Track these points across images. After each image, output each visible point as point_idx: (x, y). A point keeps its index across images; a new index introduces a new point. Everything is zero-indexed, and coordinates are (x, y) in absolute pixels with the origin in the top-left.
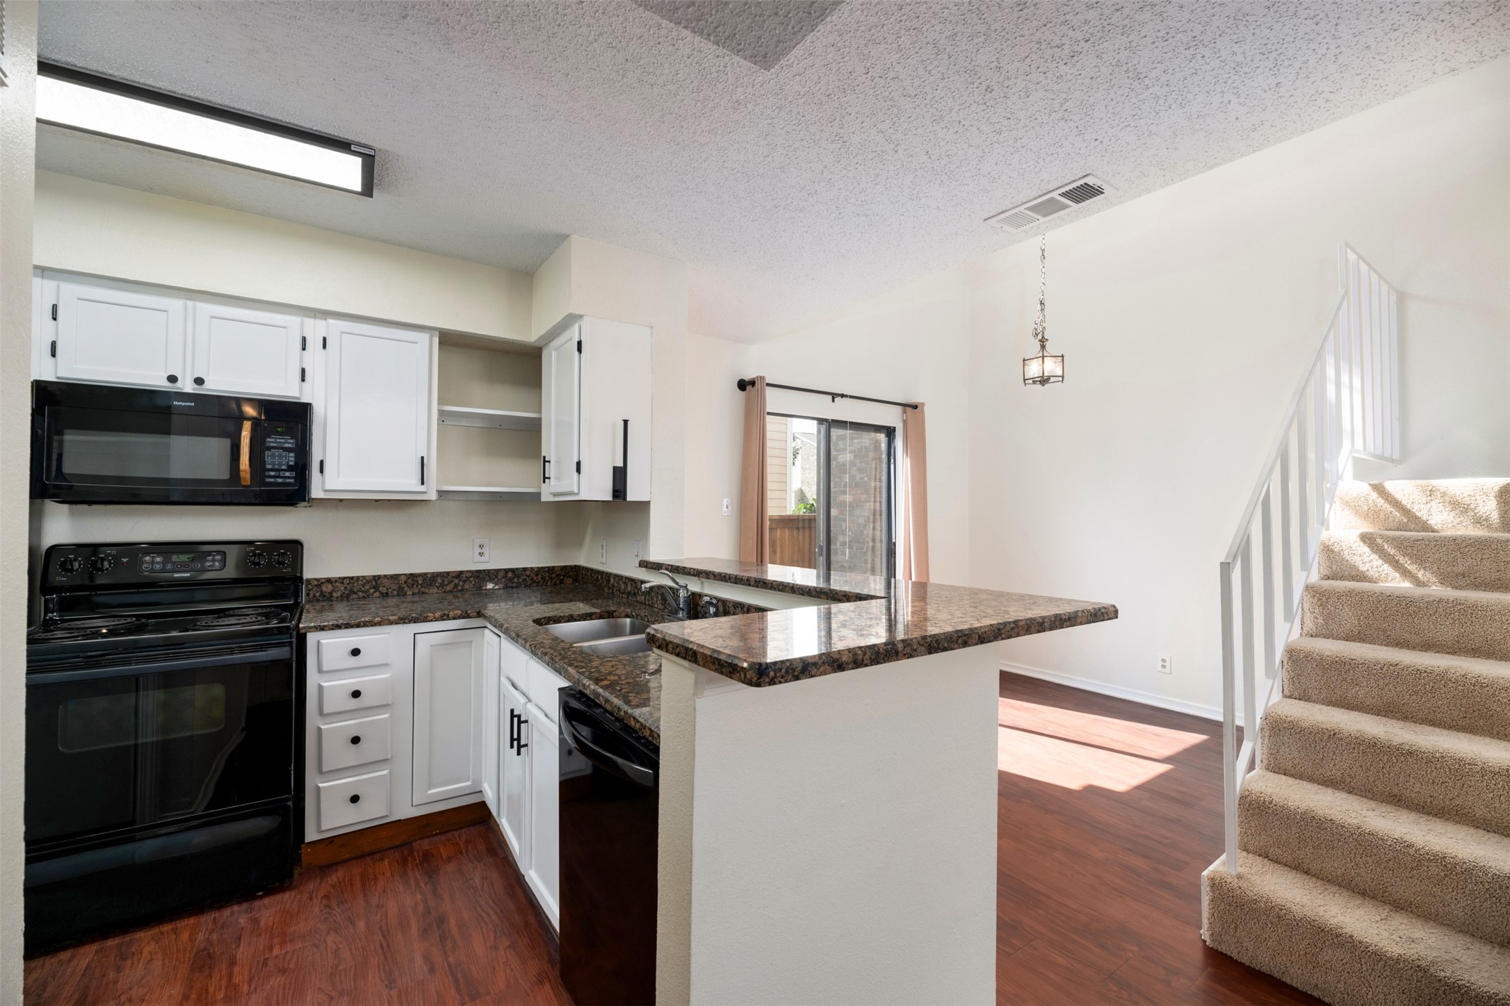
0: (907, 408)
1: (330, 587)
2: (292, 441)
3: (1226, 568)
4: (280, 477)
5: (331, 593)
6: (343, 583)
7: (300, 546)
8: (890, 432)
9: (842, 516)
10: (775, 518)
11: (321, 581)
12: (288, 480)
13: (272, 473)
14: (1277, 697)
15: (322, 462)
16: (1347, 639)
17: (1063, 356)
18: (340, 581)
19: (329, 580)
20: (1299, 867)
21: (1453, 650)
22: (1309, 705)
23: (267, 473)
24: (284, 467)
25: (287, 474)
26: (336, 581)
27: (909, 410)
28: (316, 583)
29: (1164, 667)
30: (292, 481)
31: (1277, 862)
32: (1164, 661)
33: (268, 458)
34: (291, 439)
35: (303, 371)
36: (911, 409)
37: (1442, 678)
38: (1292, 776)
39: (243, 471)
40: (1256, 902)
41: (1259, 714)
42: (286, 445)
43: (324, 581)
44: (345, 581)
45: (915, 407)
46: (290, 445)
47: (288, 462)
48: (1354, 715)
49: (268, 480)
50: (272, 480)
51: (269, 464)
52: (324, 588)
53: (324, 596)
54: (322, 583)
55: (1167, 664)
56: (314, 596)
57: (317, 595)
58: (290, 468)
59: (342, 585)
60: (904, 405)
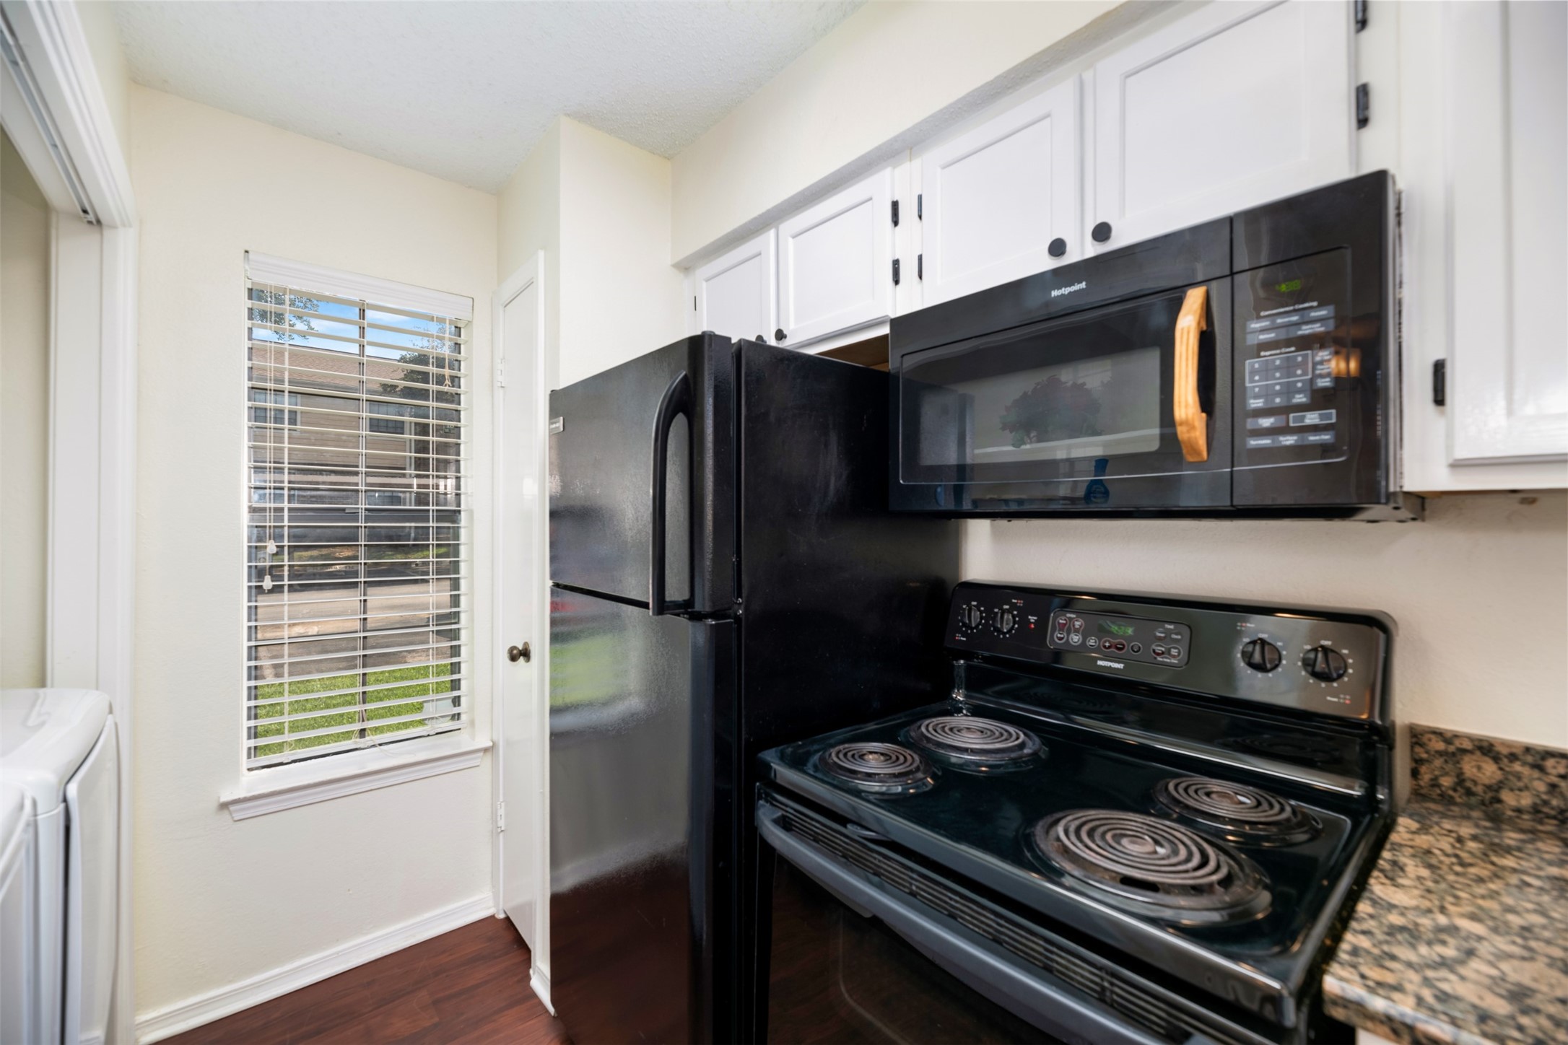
1: (1489, 771)
2: (1322, 313)
4: (1286, 430)
5: (1495, 788)
6: (1541, 768)
7: (1382, 636)
11: (1457, 743)
12: (1313, 438)
13: (1266, 422)
15: (1439, 370)
18: (1529, 759)
19: (1486, 748)
23: (1250, 424)
24: (1300, 399)
25: (1312, 418)
26: (1513, 757)
28: (1441, 746)
30: (1326, 437)
33: (1252, 381)
34: (1320, 306)
35: (1363, 94)
39: (1181, 424)
42: (1306, 330)
43: (1467, 745)
44: (1550, 763)
46: (1318, 328)
47: (1312, 381)
49: (1254, 443)
50: (1265, 442)
51: (1256, 397)
52: (1469, 767)
53: (1469, 793)
54: (1464, 751)
56: (1435, 783)
57: (1446, 782)
58: (1320, 399)
59: (1536, 774)
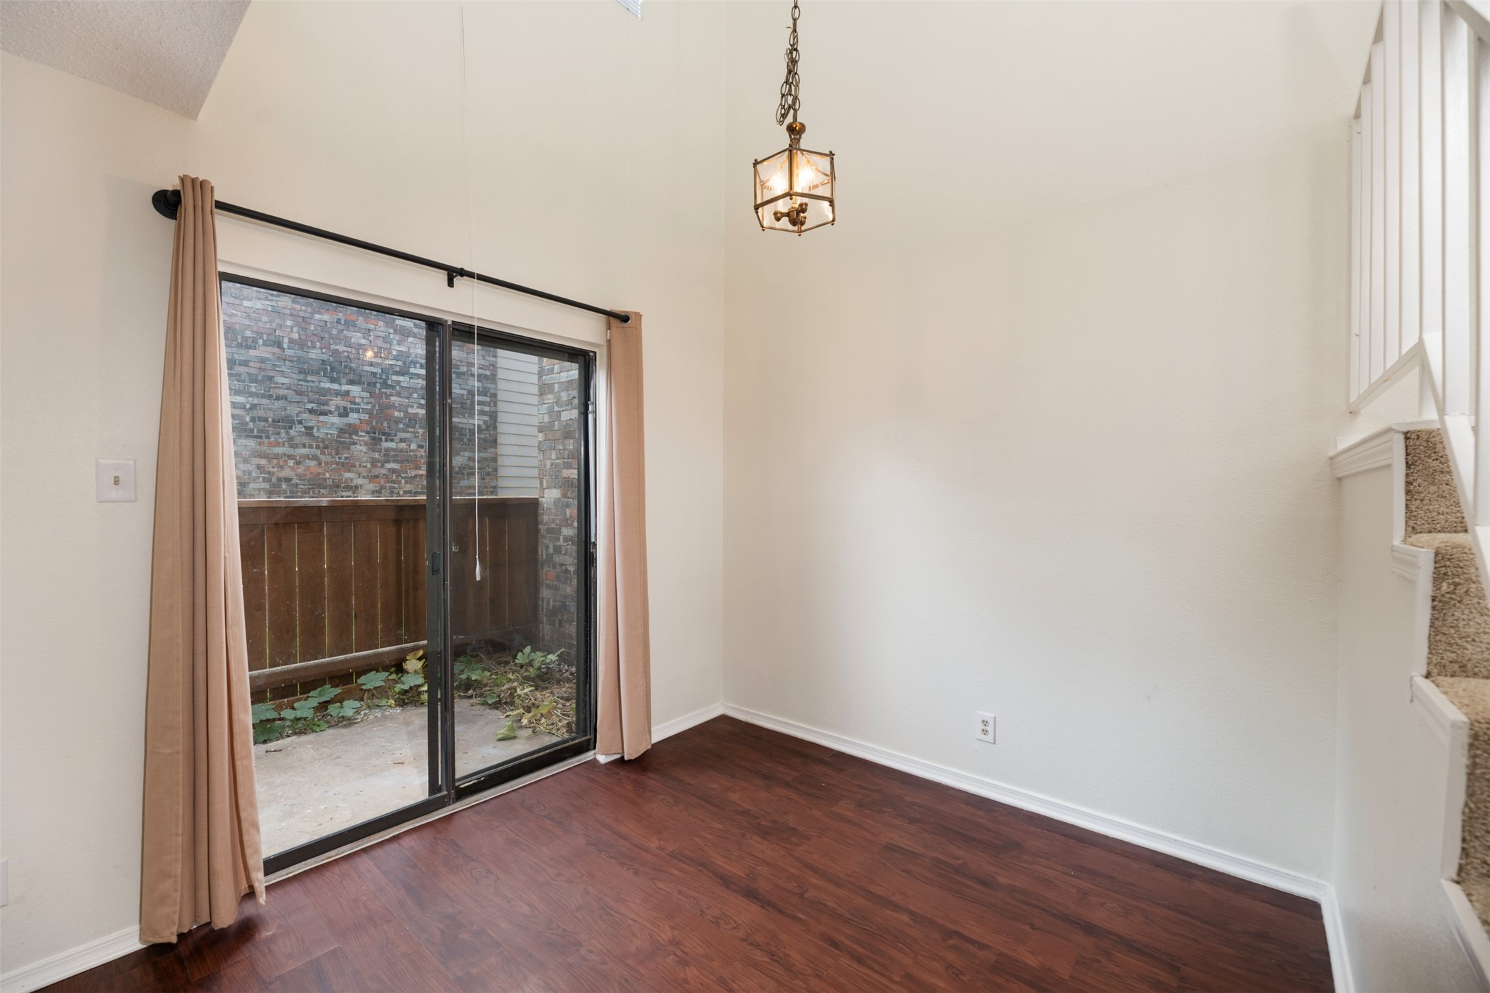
0: (611, 318)
8: (583, 358)
9: (565, 500)
10: (460, 503)
17: (831, 154)
27: (614, 322)
29: (985, 732)
32: (985, 723)
36: (618, 321)
45: (624, 318)
55: (990, 728)
60: (609, 314)
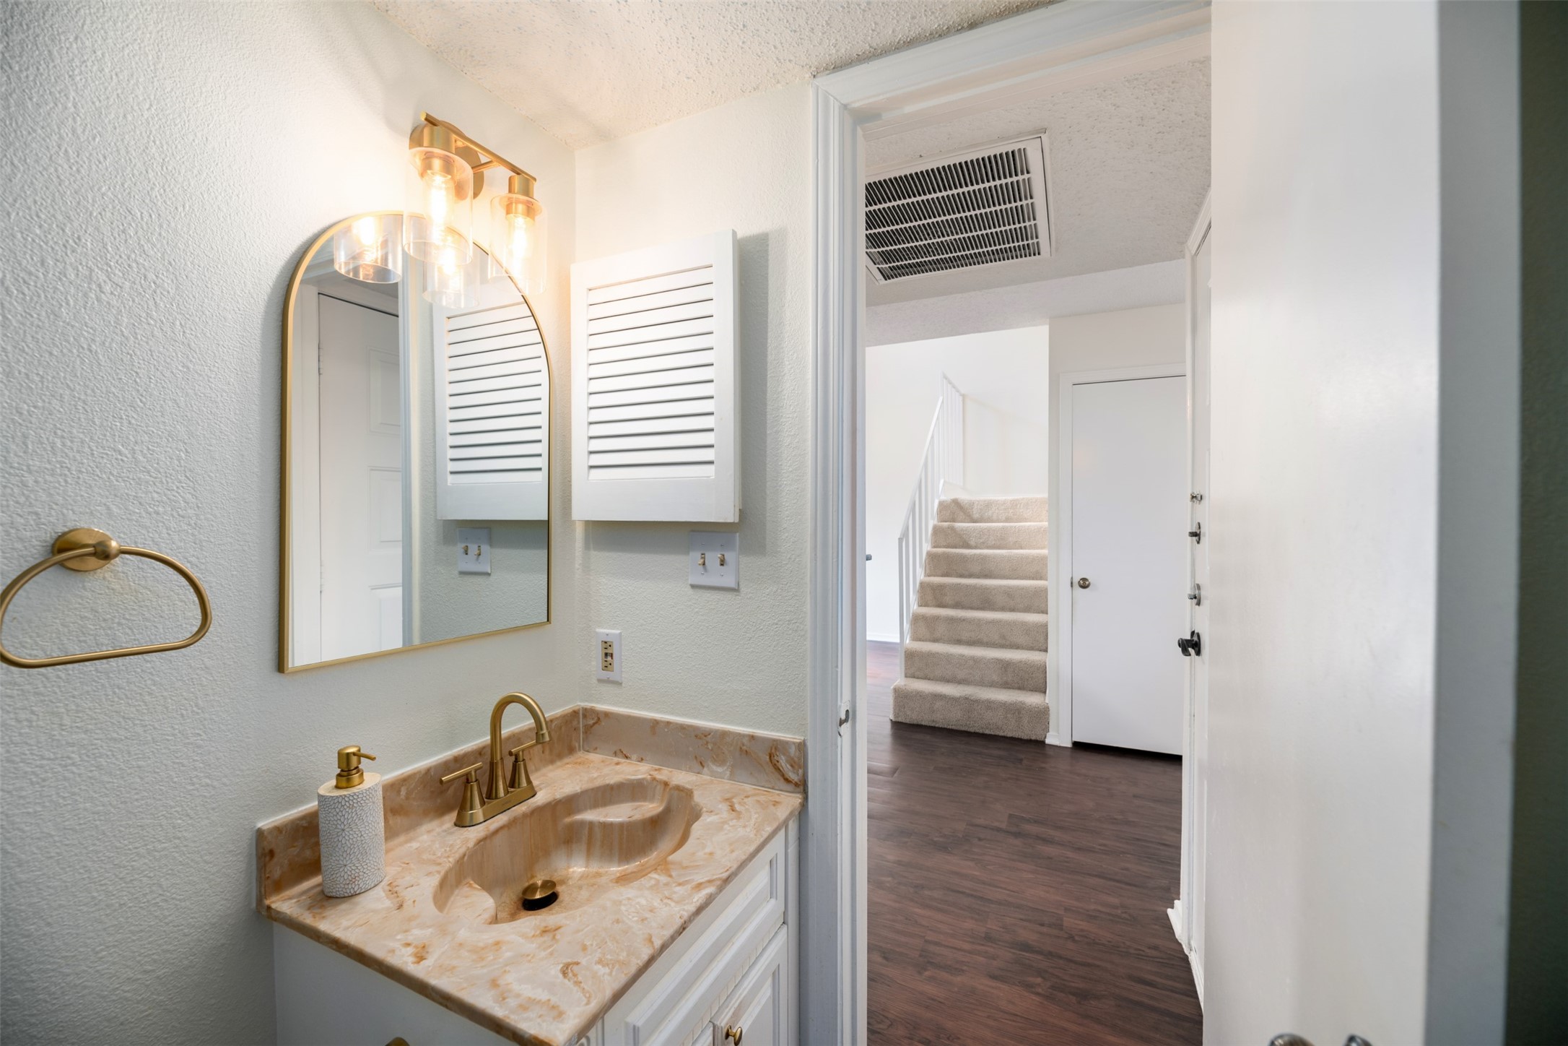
3: (900, 540)
14: (916, 607)
16: (942, 576)
20: (926, 678)
21: (978, 577)
22: (929, 608)
31: (918, 678)
37: (975, 587)
38: (923, 641)
40: (912, 692)
41: (911, 612)
48: (945, 609)
